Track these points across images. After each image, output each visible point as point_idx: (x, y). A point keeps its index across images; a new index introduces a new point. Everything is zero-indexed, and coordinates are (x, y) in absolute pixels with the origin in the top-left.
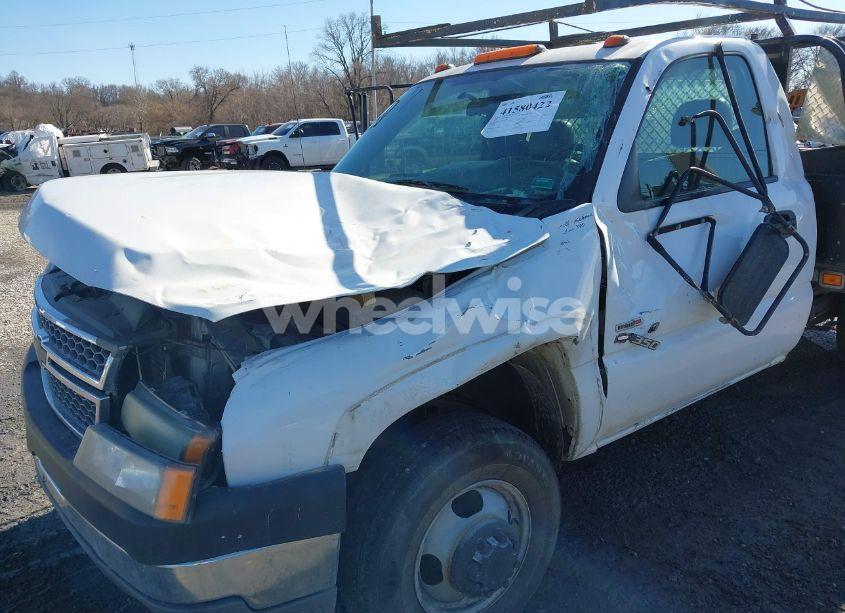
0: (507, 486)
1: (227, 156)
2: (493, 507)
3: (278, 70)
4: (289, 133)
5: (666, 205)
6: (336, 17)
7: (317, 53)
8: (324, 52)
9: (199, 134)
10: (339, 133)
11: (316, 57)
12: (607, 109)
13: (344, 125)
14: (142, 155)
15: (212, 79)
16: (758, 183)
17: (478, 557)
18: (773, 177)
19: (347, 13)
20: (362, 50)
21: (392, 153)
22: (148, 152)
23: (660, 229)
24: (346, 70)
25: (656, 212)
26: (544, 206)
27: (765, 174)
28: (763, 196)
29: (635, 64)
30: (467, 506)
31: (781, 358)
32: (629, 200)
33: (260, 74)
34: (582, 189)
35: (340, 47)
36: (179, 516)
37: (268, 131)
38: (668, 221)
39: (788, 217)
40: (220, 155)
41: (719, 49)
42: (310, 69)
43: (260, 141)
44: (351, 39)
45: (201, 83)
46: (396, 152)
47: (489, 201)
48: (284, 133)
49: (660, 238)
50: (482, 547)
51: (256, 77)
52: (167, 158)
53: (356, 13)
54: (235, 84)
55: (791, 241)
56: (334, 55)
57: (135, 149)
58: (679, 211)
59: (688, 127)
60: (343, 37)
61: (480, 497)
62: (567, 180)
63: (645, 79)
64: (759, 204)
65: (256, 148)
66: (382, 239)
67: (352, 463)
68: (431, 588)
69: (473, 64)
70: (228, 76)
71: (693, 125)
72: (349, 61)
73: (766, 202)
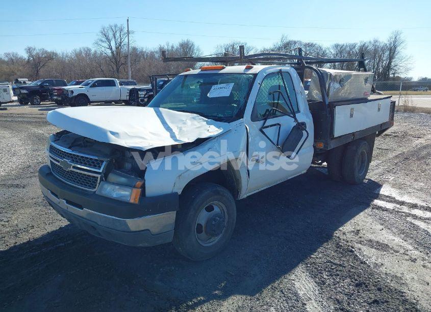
0: (220, 203)
1: (55, 95)
2: (217, 210)
3: (75, 51)
4: (90, 85)
5: (265, 120)
6: (107, 26)
7: (97, 43)
8: (100, 43)
9: (39, 84)
10: (115, 86)
11: (96, 45)
12: (247, 89)
13: (117, 81)
14: (9, 94)
15: (37, 54)
16: (293, 113)
17: (213, 223)
18: (299, 111)
19: (112, 24)
20: (121, 43)
21: (143, 96)
22: (12, 92)
23: (263, 127)
24: (112, 52)
25: (262, 122)
26: (229, 119)
27: (296, 110)
28: (294, 117)
29: (255, 75)
30: (209, 209)
31: (305, 171)
32: (254, 118)
33: (65, 52)
34: (240, 115)
35: (109, 41)
36: (137, 202)
37: (78, 83)
38: (266, 125)
39: (303, 124)
40: (52, 95)
41: (281, 70)
42: (93, 51)
43: (74, 88)
44: (115, 37)
45: (31, 55)
46: (145, 95)
47: (212, 118)
48: (87, 84)
49: (264, 130)
50: (215, 220)
51: (63, 54)
52: (21, 96)
53: (118, 24)
54: (50, 57)
55: (304, 132)
56: (106, 45)
57: (5, 90)
58: (270, 122)
59: (272, 95)
60: (111, 36)
61: (212, 207)
62: (236, 112)
63: (258, 81)
64: (293, 119)
65: (72, 92)
66: (180, 129)
67: (180, 192)
68: (199, 235)
69: (200, 70)
70: (46, 52)
71: (273, 94)
72: (114, 48)
73: (296, 119)
